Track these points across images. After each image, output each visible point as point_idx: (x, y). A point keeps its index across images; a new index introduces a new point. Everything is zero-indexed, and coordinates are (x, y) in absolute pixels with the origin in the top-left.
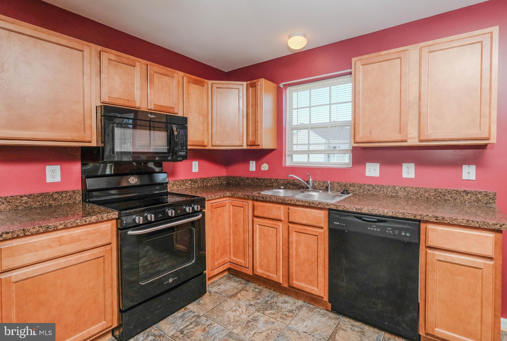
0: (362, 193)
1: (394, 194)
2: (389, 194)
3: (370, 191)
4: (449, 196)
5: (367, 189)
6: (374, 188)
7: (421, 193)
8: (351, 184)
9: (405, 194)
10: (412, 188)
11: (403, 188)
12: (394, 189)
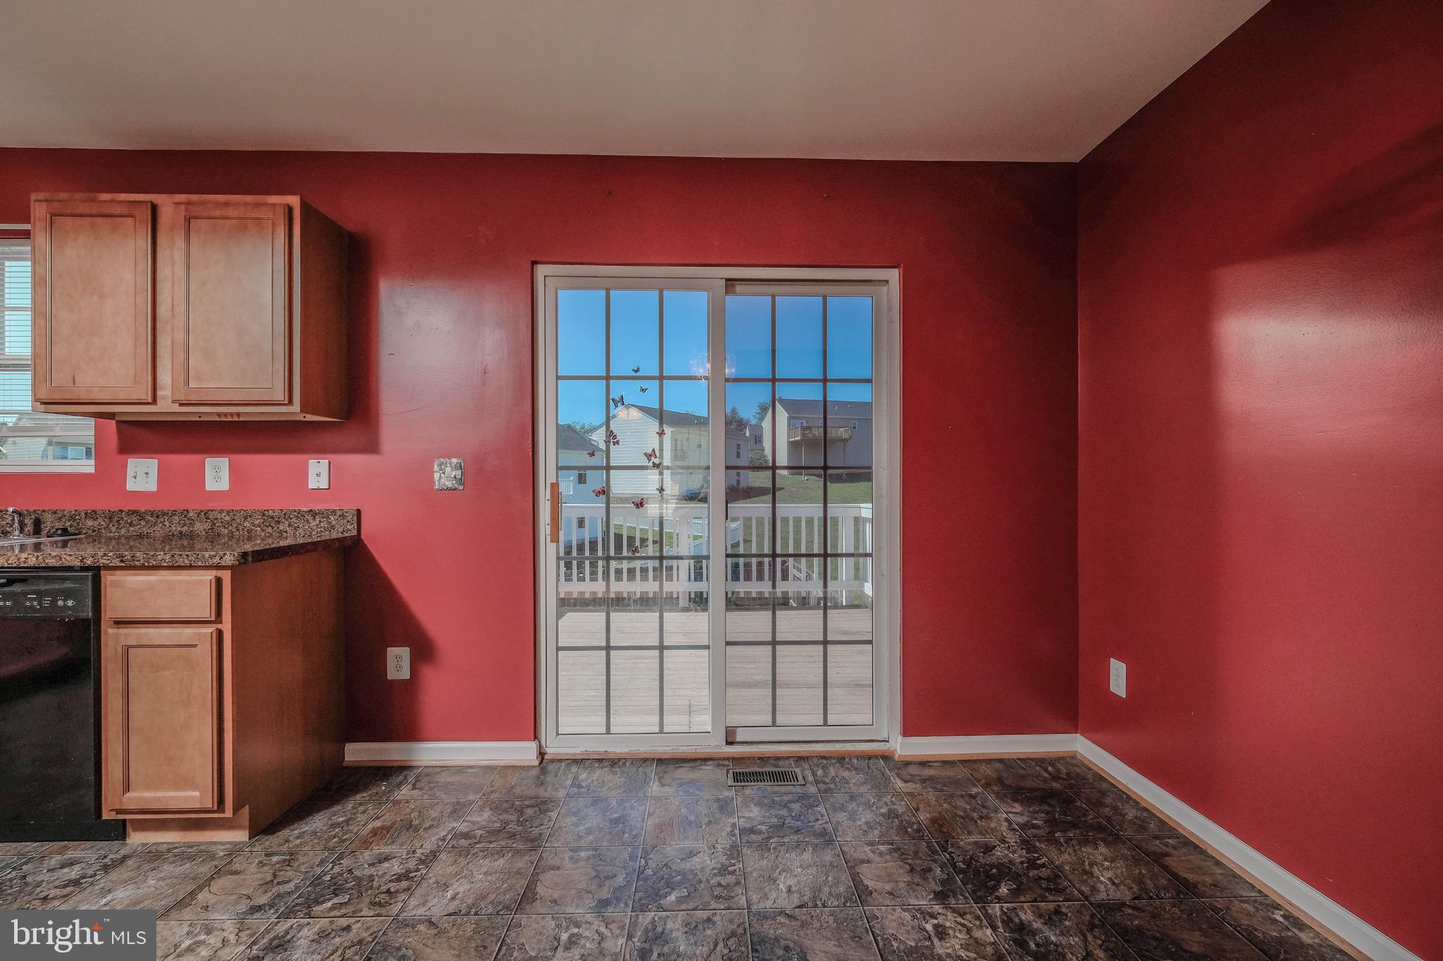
0: (114, 532)
1: (185, 528)
2: (174, 529)
3: (134, 525)
4: (287, 523)
5: (126, 522)
6: (143, 518)
7: (238, 521)
8: (89, 512)
9: (207, 526)
10: (221, 511)
11: (203, 513)
12: (185, 517)
